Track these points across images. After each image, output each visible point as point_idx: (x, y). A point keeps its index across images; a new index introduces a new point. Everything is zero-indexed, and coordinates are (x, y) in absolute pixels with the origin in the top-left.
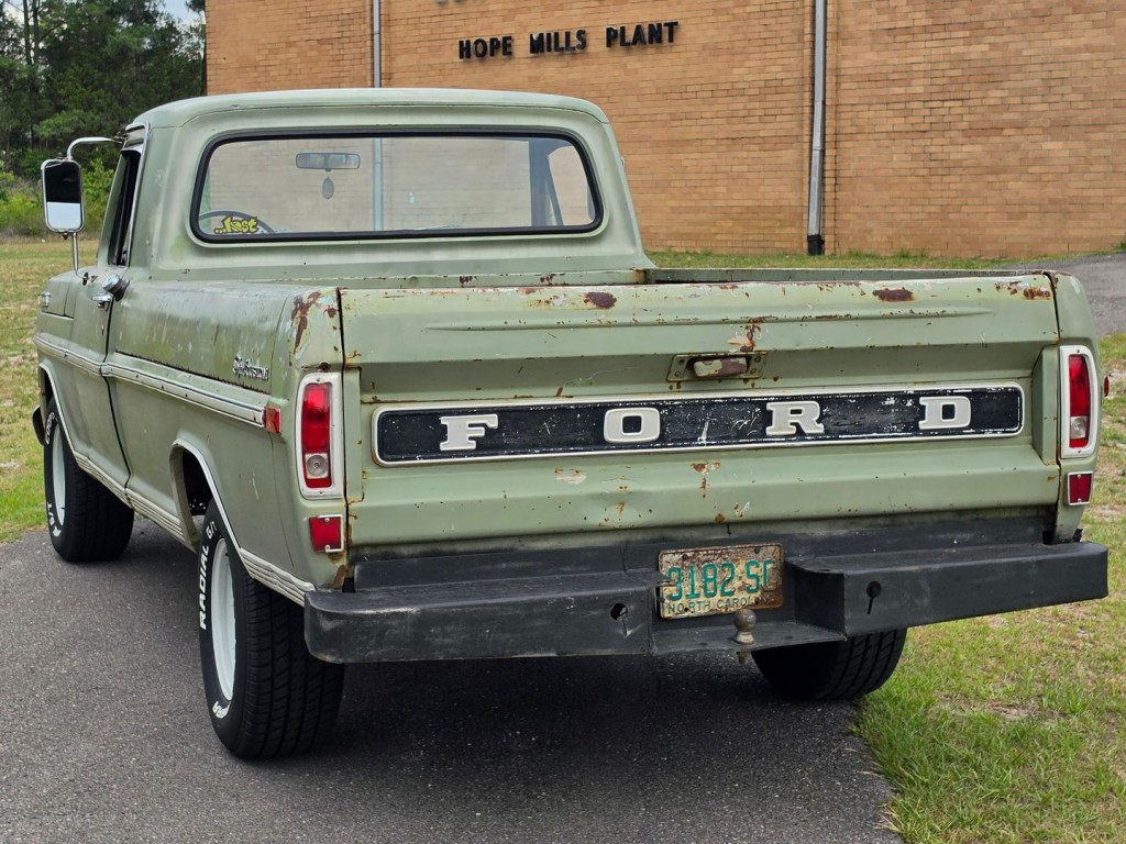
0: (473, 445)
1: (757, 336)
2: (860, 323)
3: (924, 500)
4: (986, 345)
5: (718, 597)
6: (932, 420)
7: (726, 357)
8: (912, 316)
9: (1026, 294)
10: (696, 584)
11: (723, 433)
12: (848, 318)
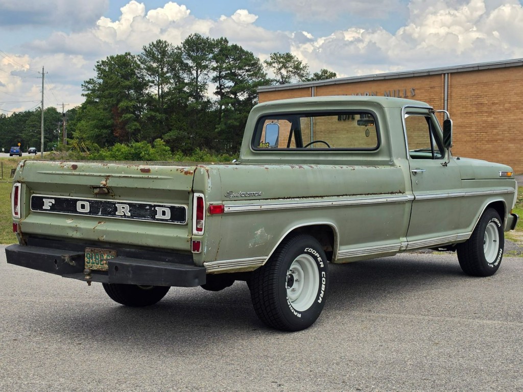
0: (49, 208)
1: (108, 182)
2: (135, 179)
3: (151, 243)
4: (170, 190)
5: (100, 265)
6: (159, 216)
7: (100, 188)
8: (148, 178)
9: (185, 173)
10: (94, 259)
11: (105, 213)
12: (131, 177)
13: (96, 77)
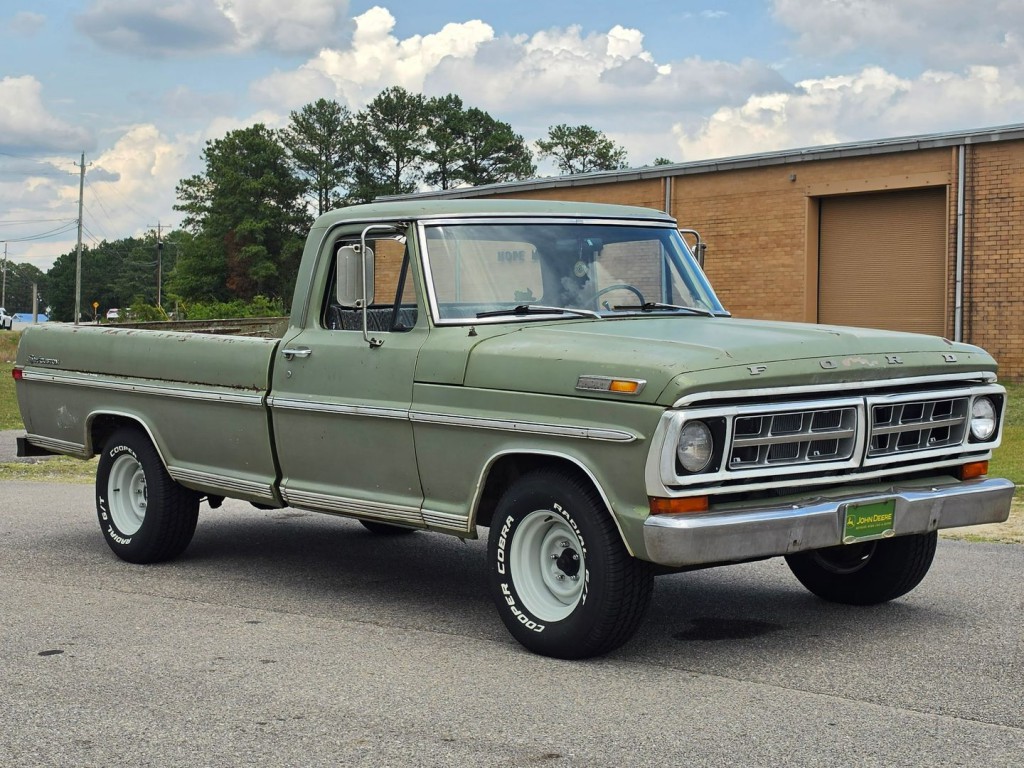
13: (205, 171)
